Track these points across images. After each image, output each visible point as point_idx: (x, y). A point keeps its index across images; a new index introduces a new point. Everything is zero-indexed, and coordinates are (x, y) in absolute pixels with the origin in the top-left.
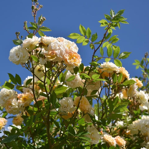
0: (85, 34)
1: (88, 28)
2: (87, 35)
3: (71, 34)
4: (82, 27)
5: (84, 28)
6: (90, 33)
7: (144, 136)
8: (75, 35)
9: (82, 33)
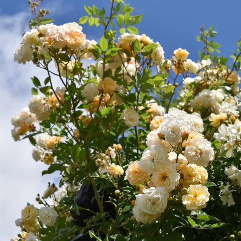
0: (93, 14)
1: (94, 6)
2: (95, 13)
3: (80, 19)
4: (87, 7)
5: (90, 8)
6: (97, 11)
7: (208, 108)
8: (83, 19)
9: (90, 14)
